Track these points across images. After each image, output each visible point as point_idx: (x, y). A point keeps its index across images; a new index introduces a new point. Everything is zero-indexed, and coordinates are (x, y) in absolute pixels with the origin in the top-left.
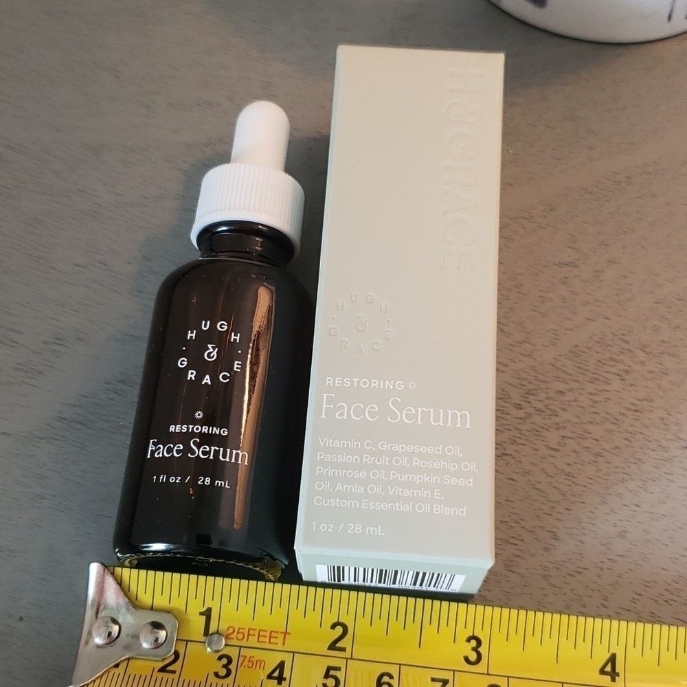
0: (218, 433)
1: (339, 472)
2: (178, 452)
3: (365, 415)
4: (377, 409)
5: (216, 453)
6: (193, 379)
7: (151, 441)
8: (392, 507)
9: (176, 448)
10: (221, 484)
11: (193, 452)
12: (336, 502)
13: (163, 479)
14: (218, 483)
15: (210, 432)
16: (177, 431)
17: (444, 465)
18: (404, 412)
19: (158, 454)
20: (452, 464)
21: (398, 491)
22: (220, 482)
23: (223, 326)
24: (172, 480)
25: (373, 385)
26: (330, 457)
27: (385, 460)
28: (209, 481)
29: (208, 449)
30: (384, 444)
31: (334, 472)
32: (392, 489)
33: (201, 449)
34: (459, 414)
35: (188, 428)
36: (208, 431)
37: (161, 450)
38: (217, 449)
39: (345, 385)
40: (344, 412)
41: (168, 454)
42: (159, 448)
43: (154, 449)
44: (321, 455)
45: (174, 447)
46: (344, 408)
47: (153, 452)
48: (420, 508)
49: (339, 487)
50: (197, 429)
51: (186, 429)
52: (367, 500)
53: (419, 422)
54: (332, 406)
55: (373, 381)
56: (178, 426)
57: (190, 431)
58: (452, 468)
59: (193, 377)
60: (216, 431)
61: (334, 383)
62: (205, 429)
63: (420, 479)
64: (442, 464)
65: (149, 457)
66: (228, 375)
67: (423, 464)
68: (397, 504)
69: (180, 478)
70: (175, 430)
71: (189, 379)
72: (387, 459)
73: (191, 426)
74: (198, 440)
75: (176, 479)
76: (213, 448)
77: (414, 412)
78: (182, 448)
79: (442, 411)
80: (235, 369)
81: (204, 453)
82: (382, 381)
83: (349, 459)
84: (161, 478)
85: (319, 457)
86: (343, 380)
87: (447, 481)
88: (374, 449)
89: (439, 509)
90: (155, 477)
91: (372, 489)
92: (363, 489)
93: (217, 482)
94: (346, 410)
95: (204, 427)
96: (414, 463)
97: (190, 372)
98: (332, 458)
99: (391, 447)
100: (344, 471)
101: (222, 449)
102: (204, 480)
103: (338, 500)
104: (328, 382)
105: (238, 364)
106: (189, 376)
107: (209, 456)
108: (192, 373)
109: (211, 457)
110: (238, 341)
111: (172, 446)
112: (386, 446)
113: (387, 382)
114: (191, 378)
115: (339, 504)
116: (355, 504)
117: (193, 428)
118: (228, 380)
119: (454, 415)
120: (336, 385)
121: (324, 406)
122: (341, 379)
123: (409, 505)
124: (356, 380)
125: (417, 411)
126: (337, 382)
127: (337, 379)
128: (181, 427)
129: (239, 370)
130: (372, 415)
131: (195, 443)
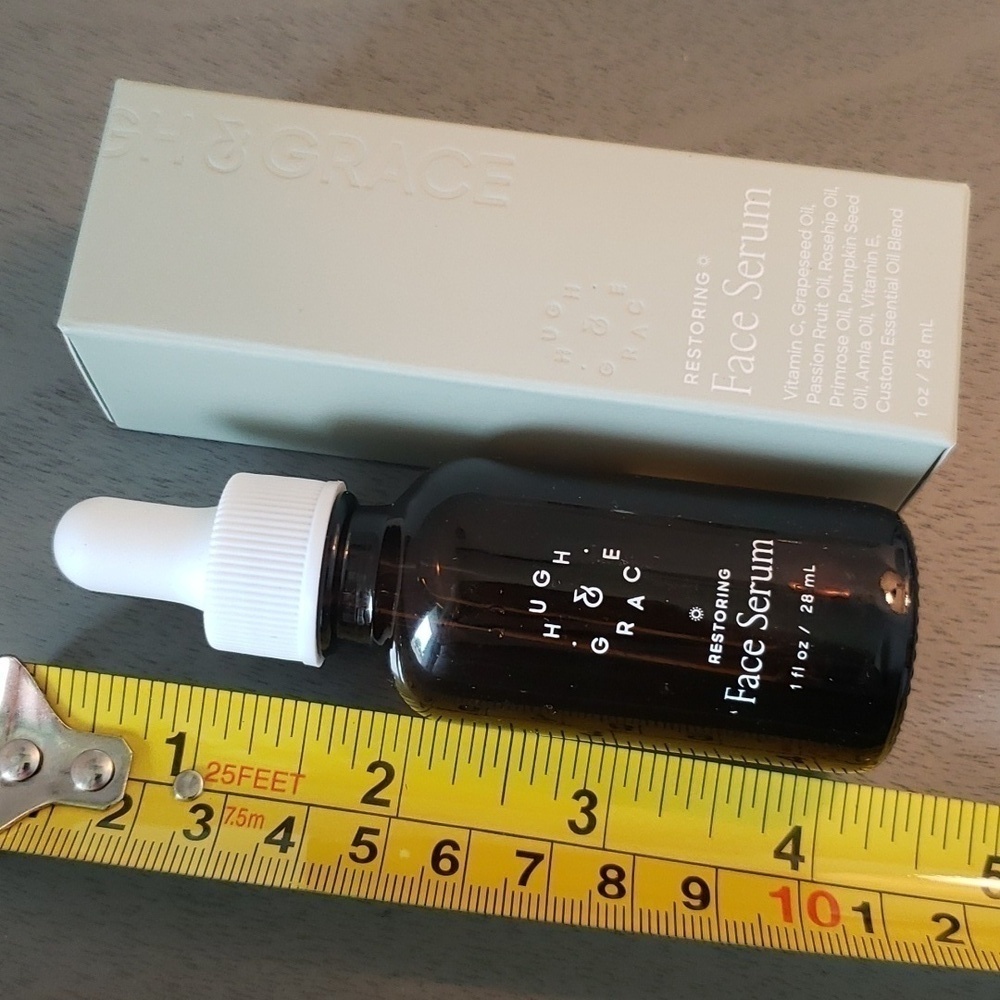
0: (727, 584)
1: (840, 375)
2: (756, 647)
3: (749, 331)
4: (741, 314)
5: (760, 585)
6: (632, 625)
7: (727, 697)
8: (892, 305)
9: (750, 652)
10: (810, 578)
11: (760, 622)
12: (885, 382)
13: (799, 672)
14: (810, 583)
15: (726, 596)
16: (720, 651)
17: (829, 229)
18: (745, 275)
19: (753, 682)
20: (827, 219)
21: (868, 294)
22: (808, 580)
23: (542, 577)
24: (802, 655)
25: (700, 317)
26: (816, 385)
27: (822, 308)
28: (807, 596)
29: (755, 599)
30: (796, 308)
31: (839, 381)
32: (866, 303)
33: (755, 609)
34: (750, 202)
35: (718, 632)
36: (724, 598)
37: (748, 677)
38: (753, 584)
39: (698, 357)
40: (743, 361)
41: (757, 664)
42: (744, 681)
43: (741, 691)
44: (812, 398)
45: (747, 655)
46: (735, 361)
47: (749, 693)
48: (893, 267)
49: (863, 376)
50: (720, 616)
51: (719, 635)
52: (882, 337)
53: (763, 256)
54: (733, 378)
55: (693, 316)
56: (712, 650)
57: (723, 628)
58: (833, 220)
59: (628, 626)
60: (723, 586)
61: (695, 373)
62: (721, 604)
63: (850, 263)
64: (827, 232)
65: (753, 700)
66: (628, 568)
67: (828, 256)
68: (888, 297)
69: (801, 643)
70: (717, 654)
71: (631, 633)
72: (819, 305)
73: (715, 627)
74: (740, 614)
75: (803, 649)
76: (752, 591)
77: (745, 262)
78: (750, 642)
79: (745, 225)
80: (617, 558)
81: (761, 604)
82: (695, 303)
83: (819, 358)
84: (795, 675)
86: (691, 360)
87: (854, 229)
88: (803, 322)
89: (894, 244)
90: (793, 687)
91: (866, 330)
92: (866, 343)
93: (807, 585)
94: (740, 358)
95: (717, 605)
96: (826, 269)
97: (619, 631)
98: (817, 383)
99: (801, 297)
100: (838, 367)
101: (753, 578)
102: (806, 603)
103: (882, 379)
104: (692, 382)
105: (608, 554)
106: (626, 632)
107: (766, 596)
108: (623, 628)
109: (768, 593)
110: (569, 554)
111: (744, 658)
112: (800, 305)
113: (697, 296)
114: (630, 630)
115: (888, 377)
116: (887, 354)
117: (719, 624)
118: (637, 569)
119: (752, 208)
120: (698, 369)
121: (731, 389)
122: (688, 363)
123: (889, 281)
124: (691, 341)
125: (745, 258)
126: (692, 368)
127: (687, 368)
128: (714, 643)
129: (618, 552)
130: (749, 321)
131: (743, 620)
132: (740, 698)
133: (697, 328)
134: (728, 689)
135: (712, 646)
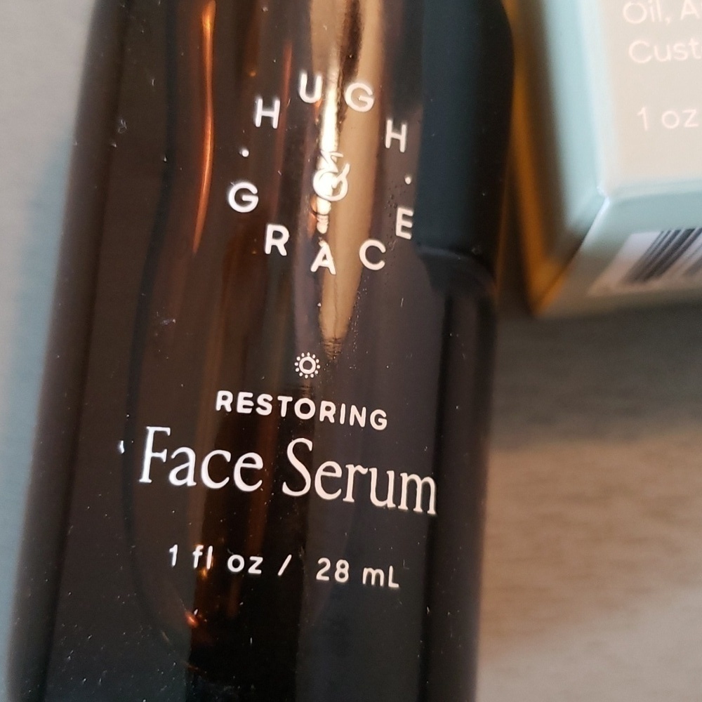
0: (362, 423)
2: (248, 476)
5: (362, 481)
6: (283, 252)
7: (151, 430)
9: (239, 464)
10: (378, 577)
11: (298, 483)
13: (202, 560)
14: (369, 576)
15: (342, 421)
16: (240, 410)
19: (182, 475)
22: (374, 573)
23: (361, 97)
24: (236, 564)
28: (345, 571)
29: (339, 473)
33: (320, 472)
35: (276, 405)
36: (337, 416)
37: (191, 464)
38: (364, 471)
41: (215, 479)
42: (183, 458)
43: (163, 455)
45: (234, 460)
47: (159, 470)
50: (305, 408)
51: (269, 407)
56: (242, 395)
57: (283, 413)
59: (281, 244)
60: (358, 416)
62: (327, 411)
65: (145, 478)
66: (383, 249)
69: (259, 560)
70: (234, 404)
71: (268, 250)
73: (285, 400)
74: (309, 444)
75: (249, 564)
76: (352, 469)
78: (259, 464)
80: (399, 232)
81: (329, 484)
84: (197, 553)
90: (174, 550)
93: (366, 571)
95: (324, 404)
97: (271, 228)
101: (374, 471)
102: (333, 569)
105: (405, 217)
106: (270, 242)
107: (344, 494)
108: (277, 235)
109: (349, 498)
110: (402, 149)
111: (227, 456)
114: (274, 248)
117: (291, 406)
118: (381, 265)
128: (254, 399)
129: (408, 236)
131: (300, 451)
132: (149, 454)
134: (168, 430)
135: (250, 395)
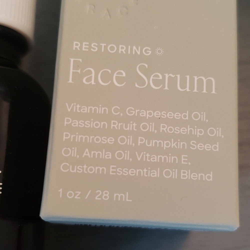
1: (86, 138)
3: (112, 80)
4: (124, 75)
8: (140, 172)
12: (83, 169)
17: (191, 130)
18: (152, 78)
20: (198, 130)
21: (146, 157)
25: (120, 50)
26: (77, 123)
27: (133, 126)
30: (132, 110)
31: (82, 138)
32: (139, 155)
34: (205, 80)
39: (92, 50)
40: (91, 77)
44: (68, 121)
46: (91, 73)
48: (168, 173)
49: (87, 153)
52: (115, 166)
53: (166, 88)
54: (79, 71)
55: (120, 46)
58: (198, 134)
61: (81, 48)
63: (167, 144)
64: (189, 129)
67: (171, 130)
68: (145, 170)
72: (134, 125)
77: (161, 77)
79: (188, 77)
82: (129, 47)
83: (97, 125)
85: (66, 123)
86: (90, 45)
87: (194, 147)
88: (122, 114)
89: (186, 174)
91: (120, 155)
92: (110, 155)
94: (93, 75)
96: (161, 129)
98: (79, 124)
99: (139, 112)
100: (91, 137)
103: (85, 167)
104: (75, 46)
112: (134, 112)
113: (134, 48)
115: (86, 170)
116: (103, 170)
119: (200, 81)
120: (84, 49)
121: (71, 71)
122: (88, 43)
123: (157, 171)
124: (103, 45)
125: (164, 77)
126: (84, 46)
127: (84, 43)
130: (119, 80)
133: (112, 48)
